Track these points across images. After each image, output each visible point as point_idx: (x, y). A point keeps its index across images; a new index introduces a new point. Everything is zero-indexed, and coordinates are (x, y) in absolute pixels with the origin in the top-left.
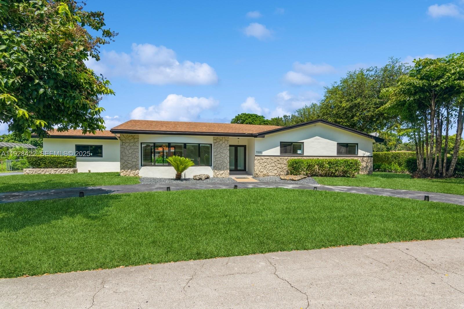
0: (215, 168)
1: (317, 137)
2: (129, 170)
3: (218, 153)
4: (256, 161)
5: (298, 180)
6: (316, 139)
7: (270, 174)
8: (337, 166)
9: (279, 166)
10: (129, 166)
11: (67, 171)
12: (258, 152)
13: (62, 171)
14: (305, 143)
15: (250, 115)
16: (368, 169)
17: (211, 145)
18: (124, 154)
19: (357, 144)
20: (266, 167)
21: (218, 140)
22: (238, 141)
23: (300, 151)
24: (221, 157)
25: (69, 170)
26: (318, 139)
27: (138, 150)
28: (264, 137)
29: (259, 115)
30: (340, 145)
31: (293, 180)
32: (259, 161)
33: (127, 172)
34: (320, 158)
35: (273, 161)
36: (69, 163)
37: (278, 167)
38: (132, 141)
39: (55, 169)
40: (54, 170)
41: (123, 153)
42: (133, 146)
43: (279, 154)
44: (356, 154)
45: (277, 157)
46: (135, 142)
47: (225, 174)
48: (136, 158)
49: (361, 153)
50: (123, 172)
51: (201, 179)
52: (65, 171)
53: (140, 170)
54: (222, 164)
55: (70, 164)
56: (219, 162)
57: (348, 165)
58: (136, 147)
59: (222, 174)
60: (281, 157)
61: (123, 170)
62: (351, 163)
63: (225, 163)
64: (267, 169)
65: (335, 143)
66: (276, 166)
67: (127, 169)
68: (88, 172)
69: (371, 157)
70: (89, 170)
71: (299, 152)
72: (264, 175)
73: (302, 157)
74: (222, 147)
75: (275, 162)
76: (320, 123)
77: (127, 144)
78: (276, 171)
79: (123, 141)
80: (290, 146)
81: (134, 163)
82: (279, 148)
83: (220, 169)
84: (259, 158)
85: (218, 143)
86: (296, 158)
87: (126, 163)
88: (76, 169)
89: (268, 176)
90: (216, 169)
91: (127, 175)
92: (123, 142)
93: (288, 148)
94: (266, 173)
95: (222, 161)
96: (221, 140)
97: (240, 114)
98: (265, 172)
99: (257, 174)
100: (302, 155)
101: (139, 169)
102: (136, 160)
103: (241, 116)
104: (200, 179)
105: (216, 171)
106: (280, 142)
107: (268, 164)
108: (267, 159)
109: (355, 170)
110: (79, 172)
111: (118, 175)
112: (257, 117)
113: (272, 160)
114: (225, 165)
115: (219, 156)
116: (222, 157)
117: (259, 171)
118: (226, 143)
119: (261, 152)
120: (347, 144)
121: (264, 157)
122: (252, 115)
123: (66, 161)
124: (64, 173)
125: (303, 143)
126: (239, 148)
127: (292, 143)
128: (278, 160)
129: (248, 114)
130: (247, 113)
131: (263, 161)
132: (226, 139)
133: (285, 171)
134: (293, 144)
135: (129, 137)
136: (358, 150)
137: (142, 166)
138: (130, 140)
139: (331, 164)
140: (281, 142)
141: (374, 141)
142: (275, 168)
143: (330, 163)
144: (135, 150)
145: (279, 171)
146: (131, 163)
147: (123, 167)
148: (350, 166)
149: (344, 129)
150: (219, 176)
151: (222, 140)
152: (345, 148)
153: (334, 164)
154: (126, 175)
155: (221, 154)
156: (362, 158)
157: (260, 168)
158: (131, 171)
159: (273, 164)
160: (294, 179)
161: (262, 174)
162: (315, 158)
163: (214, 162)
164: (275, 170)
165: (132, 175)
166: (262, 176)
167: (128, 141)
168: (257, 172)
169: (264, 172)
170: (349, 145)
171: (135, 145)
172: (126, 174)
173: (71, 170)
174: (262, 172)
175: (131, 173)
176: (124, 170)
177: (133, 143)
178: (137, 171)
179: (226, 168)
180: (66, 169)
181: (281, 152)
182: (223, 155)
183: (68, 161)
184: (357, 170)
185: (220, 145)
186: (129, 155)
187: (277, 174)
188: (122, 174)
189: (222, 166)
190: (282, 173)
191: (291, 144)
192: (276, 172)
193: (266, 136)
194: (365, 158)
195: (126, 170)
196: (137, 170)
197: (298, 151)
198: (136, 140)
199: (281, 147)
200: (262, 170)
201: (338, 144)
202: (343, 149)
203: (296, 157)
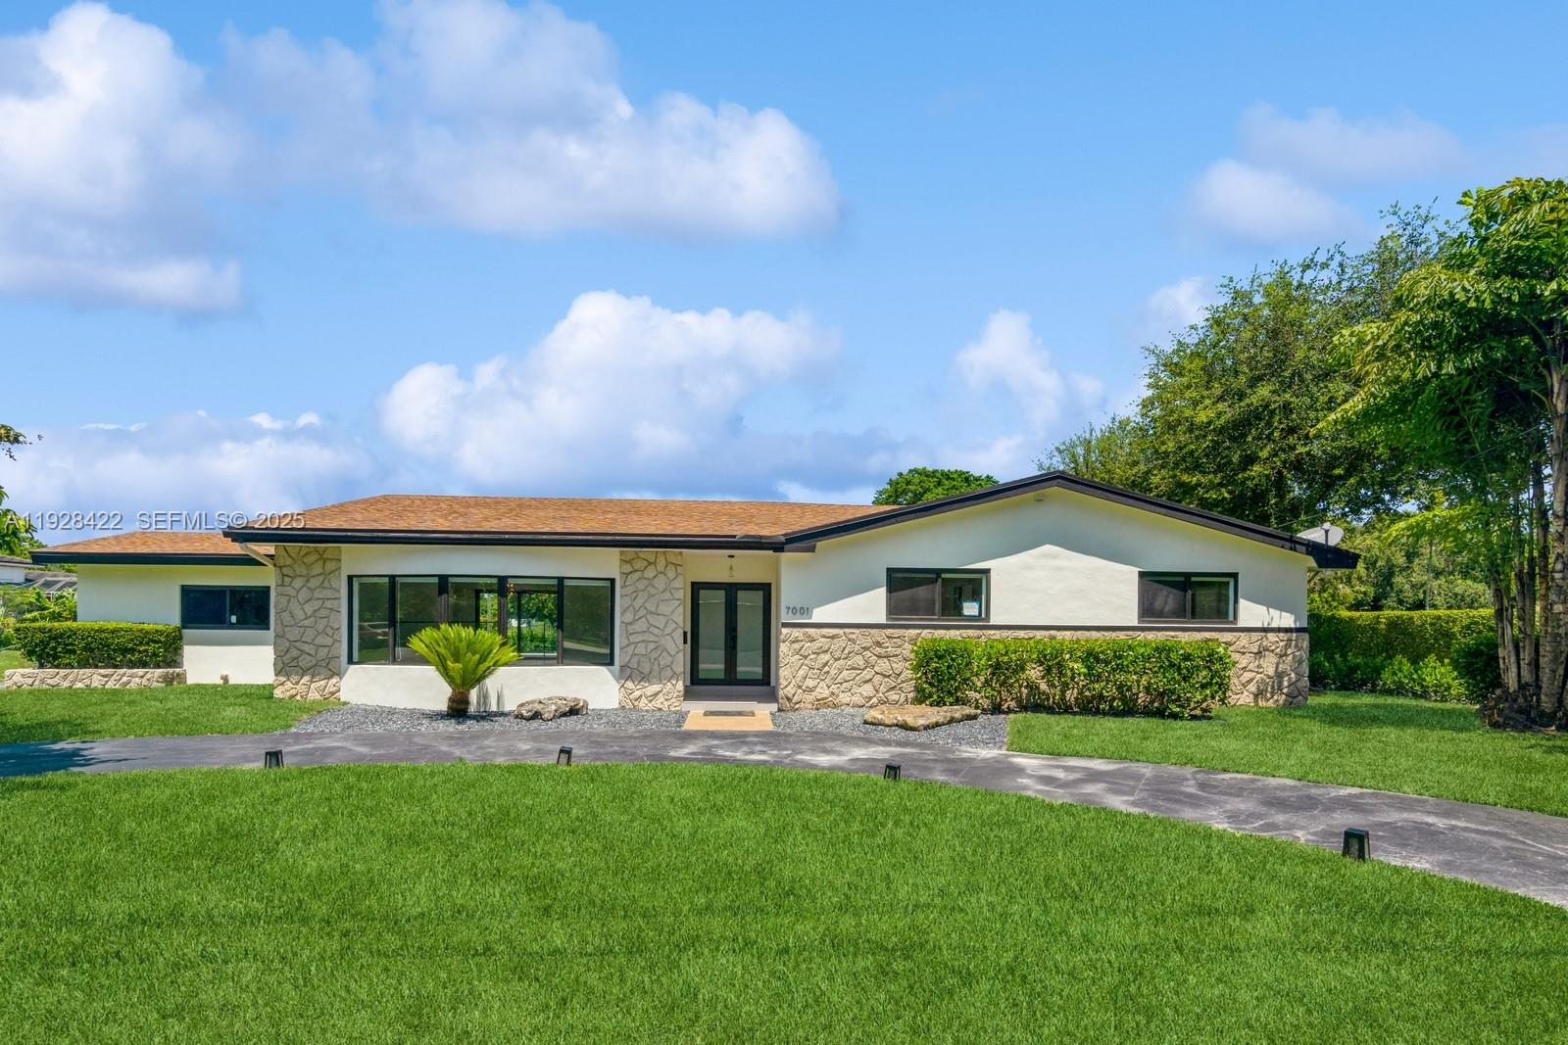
0: (627, 674)
1: (1048, 548)
2: (306, 678)
3: (640, 614)
4: (784, 648)
5: (927, 728)
6: (1045, 556)
7: (844, 698)
8: (1120, 668)
9: (883, 665)
10: (305, 662)
11: (142, 677)
12: (794, 611)
13: (125, 679)
14: (993, 575)
15: (943, 473)
16: (1286, 684)
17: (612, 581)
18: (288, 619)
19: (1235, 576)
20: (826, 669)
21: (639, 565)
22: (731, 568)
23: (976, 605)
24: (652, 629)
25: (148, 676)
26: (1055, 557)
27: (336, 602)
28: (812, 549)
29: (977, 475)
30: (1151, 580)
31: (905, 727)
32: (797, 646)
33: (297, 683)
34: (1060, 635)
35: (857, 648)
36: (151, 648)
37: (877, 669)
38: (317, 569)
39: (102, 671)
40: (99, 674)
41: (283, 614)
42: (321, 586)
43: (882, 619)
44: (1231, 618)
45: (873, 631)
46: (325, 575)
47: (665, 695)
48: (330, 631)
49: (1250, 613)
50: (282, 684)
51: (541, 714)
52: (137, 680)
53: (346, 678)
54: (654, 655)
55: (155, 655)
56: (641, 649)
57: (1172, 665)
58: (328, 593)
59: (656, 695)
60: (889, 631)
61: (282, 679)
62: (1187, 657)
63: (665, 654)
64: (829, 678)
65: (1131, 573)
66: (868, 665)
67: (297, 674)
68: (221, 682)
69: (1298, 630)
70: (225, 673)
71: (970, 608)
72: (820, 704)
73: (980, 632)
74: (652, 591)
75: (866, 649)
76: (1054, 490)
77: (298, 583)
78: (868, 686)
79: (285, 571)
80: (930, 586)
81: (323, 652)
82: (880, 594)
83: (645, 678)
84: (797, 633)
85: (637, 575)
86: (953, 634)
87: (294, 653)
88: (177, 670)
89: (835, 706)
90: (629, 678)
91: (298, 697)
92: (284, 575)
93: (921, 592)
94: (826, 693)
95: (652, 646)
96: (650, 563)
97: (905, 472)
98: (823, 691)
99: (789, 699)
100: (982, 621)
101: (340, 674)
102: (329, 641)
103: (909, 477)
104: (536, 715)
105: (629, 684)
106: (888, 569)
107: (836, 660)
108: (833, 637)
109: (1203, 686)
110: (190, 681)
111: (265, 693)
112: (967, 480)
113: (854, 641)
114: (665, 660)
115: (641, 626)
116: (656, 631)
117: (800, 687)
118: (671, 574)
119: (806, 611)
120: (1188, 575)
121: (818, 631)
122: (947, 476)
123: (141, 643)
124: (132, 684)
125: (987, 572)
126: (741, 594)
127: (938, 572)
128: (879, 644)
129: (935, 472)
130: (930, 468)
131: (817, 644)
132: (671, 559)
133: (909, 686)
134: (943, 576)
135: (306, 554)
136: (1236, 601)
137: (350, 661)
138: (308, 566)
139: (1098, 660)
140: (890, 571)
141: (1311, 562)
142: (867, 674)
143: (1091, 657)
144: (328, 604)
145: (883, 689)
146: (313, 652)
147: (283, 668)
148: (1179, 668)
149: (1164, 511)
150: (643, 704)
151: (655, 563)
152: (1175, 591)
153: (1107, 663)
154: (293, 696)
155: (652, 619)
156: (1255, 636)
157: (801, 672)
158: (312, 682)
159: (859, 661)
160: (910, 721)
161: (810, 697)
162: (1039, 634)
163: (621, 649)
164: (867, 682)
165: (314, 696)
166: (810, 706)
167: (301, 570)
168: (790, 691)
169: (818, 690)
170: (1193, 579)
171: (326, 584)
172: (293, 692)
173: (156, 675)
174: (811, 690)
175: (312, 690)
176: (288, 676)
177: (321, 578)
178: (334, 680)
179: (669, 673)
180: (141, 671)
181: (893, 609)
182: (660, 622)
183: (148, 644)
184: (1219, 685)
185: (647, 582)
186: (306, 623)
187: (875, 700)
188: (278, 693)
189: (656, 667)
190: (896, 697)
191: (934, 576)
192: (867, 690)
193: (821, 544)
194: (1272, 637)
195: (293, 679)
196: (331, 677)
197: (964, 604)
198: (330, 566)
199: (890, 590)
200: (810, 683)
201: (1142, 575)
202: (1168, 598)
203: (958, 632)
